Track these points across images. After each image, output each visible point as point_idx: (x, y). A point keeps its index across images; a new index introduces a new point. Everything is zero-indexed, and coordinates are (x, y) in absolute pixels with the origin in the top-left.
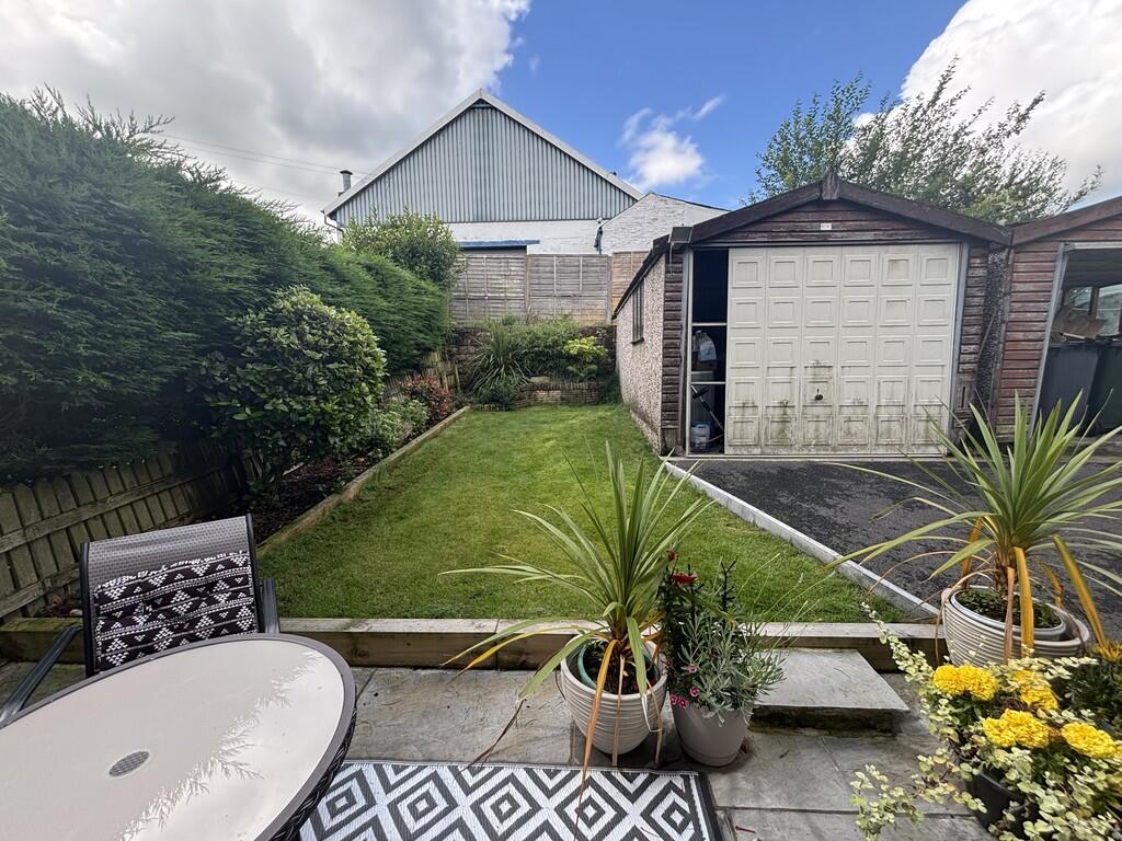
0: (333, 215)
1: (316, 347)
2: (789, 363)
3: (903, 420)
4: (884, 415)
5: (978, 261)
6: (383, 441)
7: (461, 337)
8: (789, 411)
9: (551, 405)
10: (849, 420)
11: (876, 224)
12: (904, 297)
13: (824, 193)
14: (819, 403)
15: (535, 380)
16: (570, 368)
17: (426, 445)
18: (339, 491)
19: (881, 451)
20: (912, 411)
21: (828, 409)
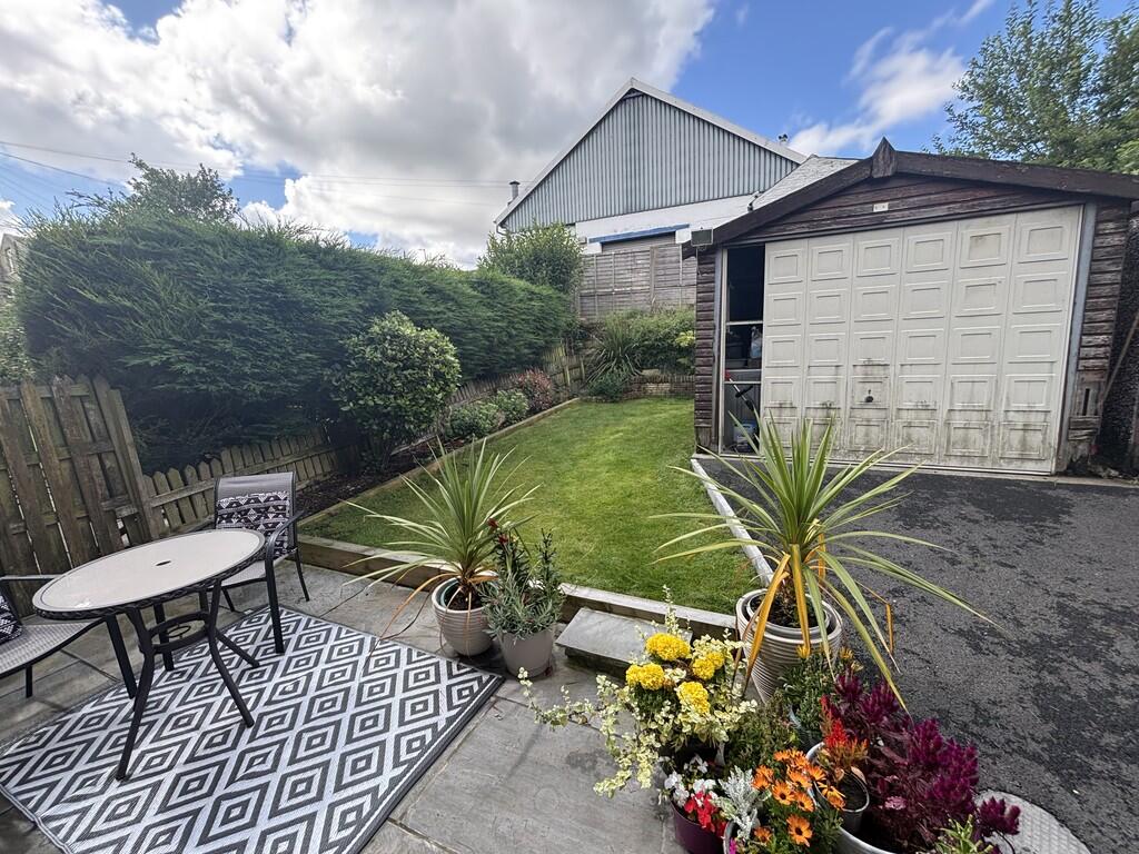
0: (502, 224)
1: (393, 359)
2: (835, 361)
3: (987, 428)
4: (958, 420)
5: (1111, 225)
6: (478, 428)
7: (586, 332)
8: (833, 412)
9: (658, 397)
10: (909, 426)
11: (951, 196)
12: (994, 279)
13: (875, 170)
14: (870, 405)
15: (647, 373)
16: (681, 360)
17: (516, 433)
18: (426, 464)
19: (954, 463)
20: (1002, 417)
21: (884, 412)
